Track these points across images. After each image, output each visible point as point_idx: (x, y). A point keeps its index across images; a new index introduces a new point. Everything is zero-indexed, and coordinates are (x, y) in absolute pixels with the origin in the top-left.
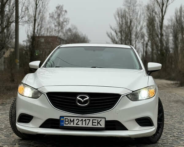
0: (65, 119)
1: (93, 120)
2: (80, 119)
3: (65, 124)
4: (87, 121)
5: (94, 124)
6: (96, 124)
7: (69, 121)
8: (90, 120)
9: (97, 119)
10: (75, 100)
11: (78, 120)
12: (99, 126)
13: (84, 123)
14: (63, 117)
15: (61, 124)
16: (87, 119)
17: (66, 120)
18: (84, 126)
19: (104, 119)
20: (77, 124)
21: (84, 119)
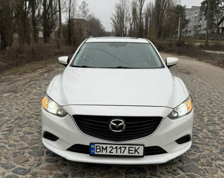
0: (96, 146)
1: (129, 148)
2: (114, 146)
3: (96, 152)
4: (123, 149)
5: (130, 152)
6: (133, 152)
7: (101, 149)
8: (126, 148)
9: (134, 146)
10: (108, 125)
11: (111, 148)
12: (137, 154)
13: (119, 150)
14: (94, 144)
15: (92, 151)
16: (122, 146)
17: (98, 147)
18: (119, 154)
19: (143, 147)
20: (110, 152)
21: (119, 146)
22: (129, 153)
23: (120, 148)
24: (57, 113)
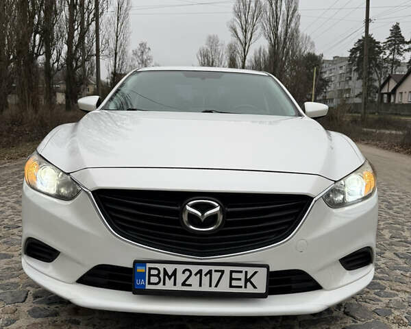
0: (150, 269)
1: (232, 272)
2: (195, 269)
3: (149, 283)
4: (216, 276)
5: (234, 283)
6: (242, 283)
7: (161, 276)
8: (223, 272)
9: (244, 269)
11: (187, 273)
12: (250, 289)
13: (206, 280)
14: (143, 263)
15: (139, 282)
16: (214, 268)
17: (153, 272)
18: (205, 288)
19: (265, 269)
20: (184, 284)
21: (205, 269)
22: (231, 286)
23: (210, 272)
24: (58, 191)
